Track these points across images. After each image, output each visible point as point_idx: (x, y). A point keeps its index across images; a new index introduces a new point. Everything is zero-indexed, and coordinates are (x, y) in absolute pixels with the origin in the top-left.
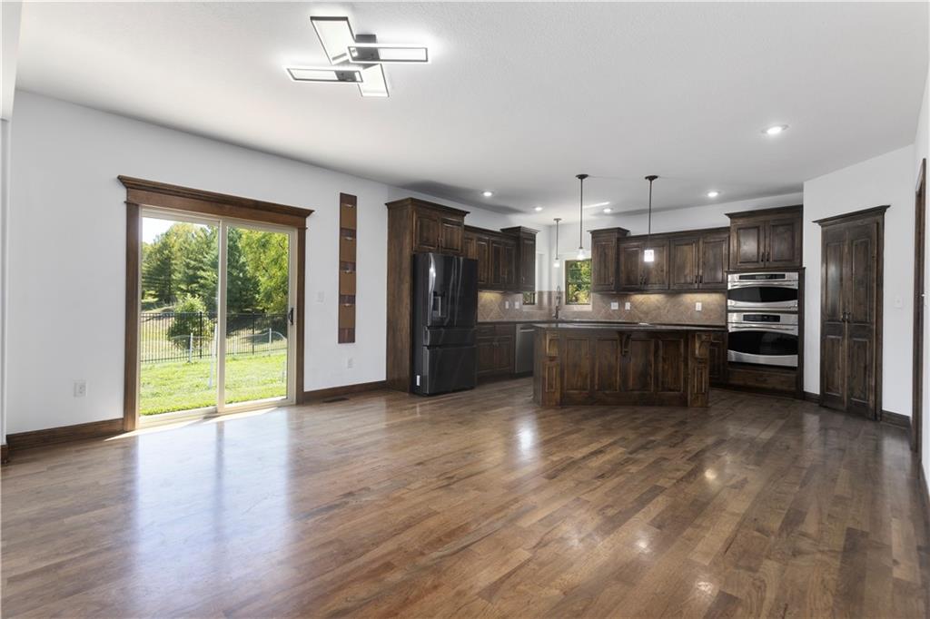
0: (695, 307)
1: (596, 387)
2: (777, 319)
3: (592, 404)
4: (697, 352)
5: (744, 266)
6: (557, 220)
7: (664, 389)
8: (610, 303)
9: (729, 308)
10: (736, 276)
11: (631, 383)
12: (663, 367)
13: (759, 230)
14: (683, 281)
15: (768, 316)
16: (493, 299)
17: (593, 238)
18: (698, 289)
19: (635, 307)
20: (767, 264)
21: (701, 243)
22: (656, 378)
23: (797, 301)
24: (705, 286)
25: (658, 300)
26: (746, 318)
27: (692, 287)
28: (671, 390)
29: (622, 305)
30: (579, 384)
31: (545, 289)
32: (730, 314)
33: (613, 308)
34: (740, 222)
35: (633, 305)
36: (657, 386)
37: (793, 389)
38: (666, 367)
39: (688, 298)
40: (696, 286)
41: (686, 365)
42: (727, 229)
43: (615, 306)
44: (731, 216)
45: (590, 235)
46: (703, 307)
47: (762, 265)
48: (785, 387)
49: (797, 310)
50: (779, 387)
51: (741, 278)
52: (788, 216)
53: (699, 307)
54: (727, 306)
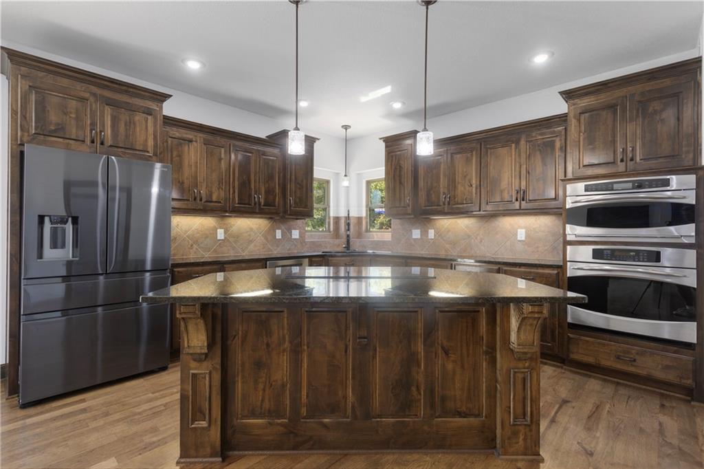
0: (516, 235)
1: (304, 411)
2: (656, 257)
3: (295, 448)
4: (513, 337)
5: (590, 172)
6: (346, 127)
7: (445, 413)
8: (411, 230)
9: (569, 238)
10: (580, 186)
11: (377, 401)
12: (444, 366)
13: (615, 113)
14: (498, 199)
15: (637, 252)
16: (254, 227)
17: (386, 147)
18: (520, 209)
19: (440, 235)
20: (630, 164)
21: (523, 143)
22: (431, 391)
23: (693, 225)
24: (530, 205)
25: (467, 227)
26: (597, 254)
27: (511, 207)
28: (460, 414)
29: (425, 233)
30: (267, 405)
31: (343, 214)
32: (569, 248)
33: (414, 237)
34: (584, 102)
35: (437, 233)
36: (432, 406)
37: (689, 382)
38: (450, 366)
39: (507, 222)
40: (517, 205)
41: (493, 361)
42: (562, 119)
43: (416, 234)
44: (568, 95)
45: (384, 144)
46: (527, 235)
47: (621, 167)
48: (670, 377)
49: (693, 240)
50: (659, 374)
51: (587, 189)
52: (667, 82)
53: (521, 234)
54: (565, 235)
